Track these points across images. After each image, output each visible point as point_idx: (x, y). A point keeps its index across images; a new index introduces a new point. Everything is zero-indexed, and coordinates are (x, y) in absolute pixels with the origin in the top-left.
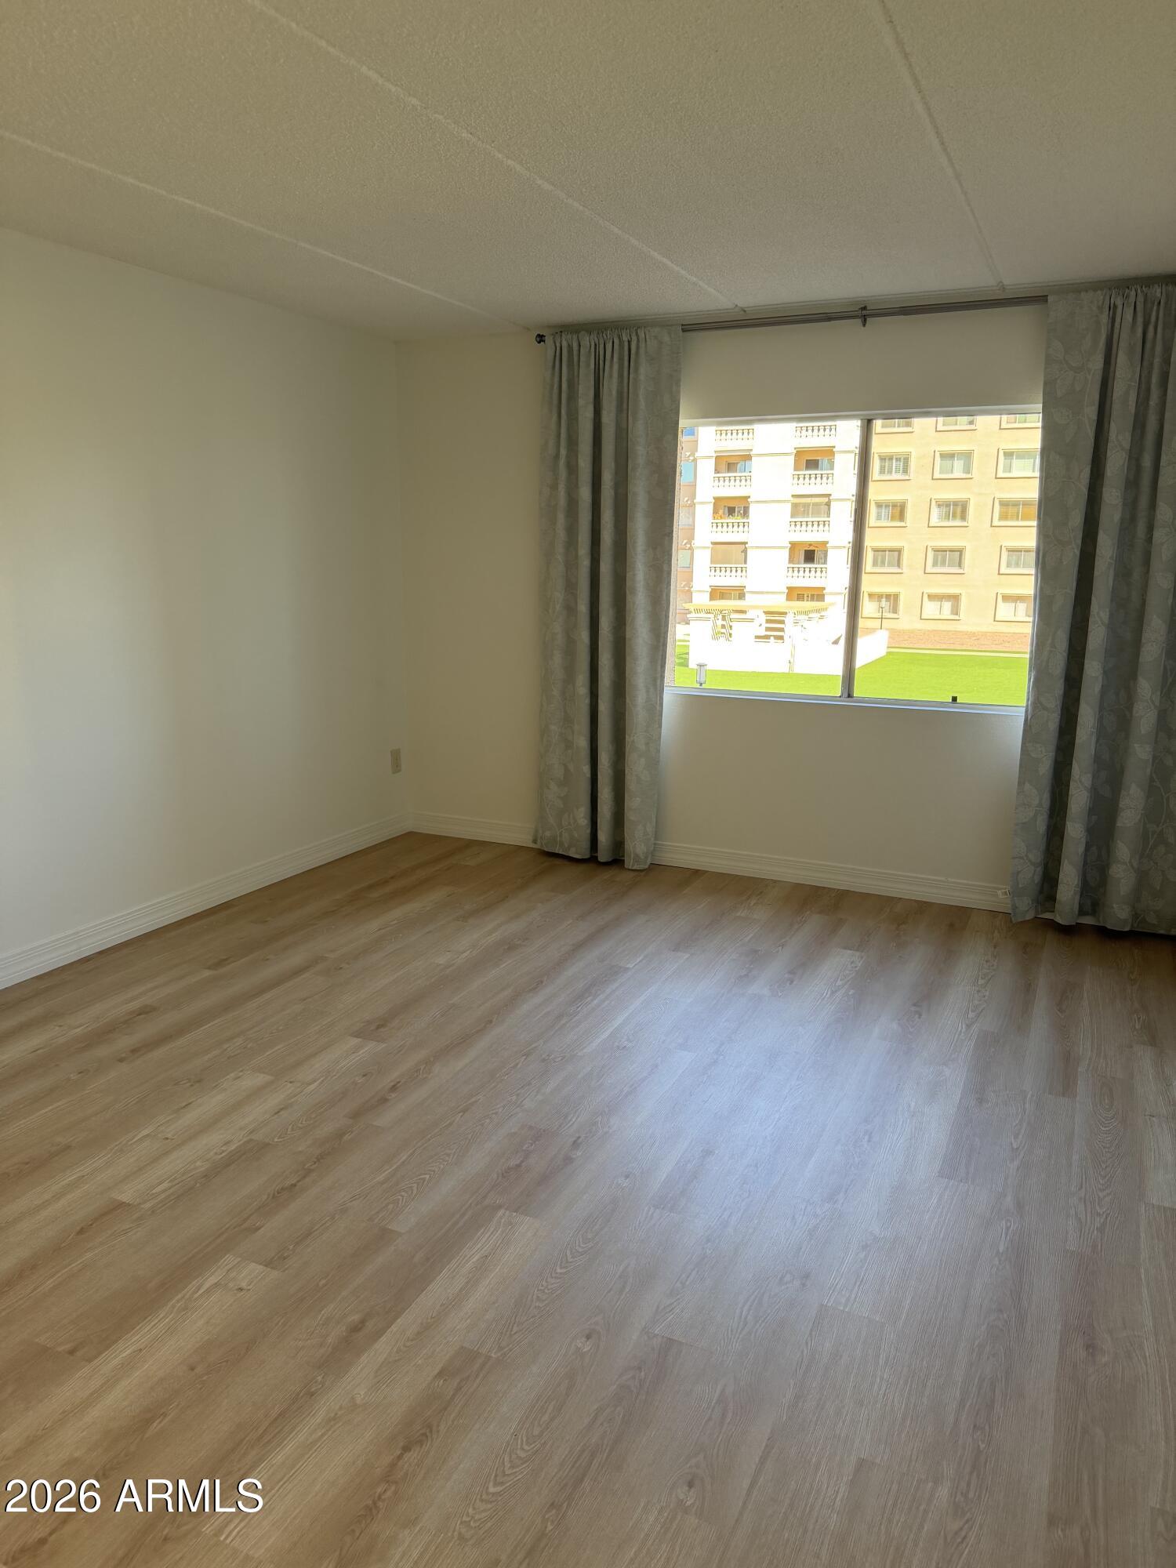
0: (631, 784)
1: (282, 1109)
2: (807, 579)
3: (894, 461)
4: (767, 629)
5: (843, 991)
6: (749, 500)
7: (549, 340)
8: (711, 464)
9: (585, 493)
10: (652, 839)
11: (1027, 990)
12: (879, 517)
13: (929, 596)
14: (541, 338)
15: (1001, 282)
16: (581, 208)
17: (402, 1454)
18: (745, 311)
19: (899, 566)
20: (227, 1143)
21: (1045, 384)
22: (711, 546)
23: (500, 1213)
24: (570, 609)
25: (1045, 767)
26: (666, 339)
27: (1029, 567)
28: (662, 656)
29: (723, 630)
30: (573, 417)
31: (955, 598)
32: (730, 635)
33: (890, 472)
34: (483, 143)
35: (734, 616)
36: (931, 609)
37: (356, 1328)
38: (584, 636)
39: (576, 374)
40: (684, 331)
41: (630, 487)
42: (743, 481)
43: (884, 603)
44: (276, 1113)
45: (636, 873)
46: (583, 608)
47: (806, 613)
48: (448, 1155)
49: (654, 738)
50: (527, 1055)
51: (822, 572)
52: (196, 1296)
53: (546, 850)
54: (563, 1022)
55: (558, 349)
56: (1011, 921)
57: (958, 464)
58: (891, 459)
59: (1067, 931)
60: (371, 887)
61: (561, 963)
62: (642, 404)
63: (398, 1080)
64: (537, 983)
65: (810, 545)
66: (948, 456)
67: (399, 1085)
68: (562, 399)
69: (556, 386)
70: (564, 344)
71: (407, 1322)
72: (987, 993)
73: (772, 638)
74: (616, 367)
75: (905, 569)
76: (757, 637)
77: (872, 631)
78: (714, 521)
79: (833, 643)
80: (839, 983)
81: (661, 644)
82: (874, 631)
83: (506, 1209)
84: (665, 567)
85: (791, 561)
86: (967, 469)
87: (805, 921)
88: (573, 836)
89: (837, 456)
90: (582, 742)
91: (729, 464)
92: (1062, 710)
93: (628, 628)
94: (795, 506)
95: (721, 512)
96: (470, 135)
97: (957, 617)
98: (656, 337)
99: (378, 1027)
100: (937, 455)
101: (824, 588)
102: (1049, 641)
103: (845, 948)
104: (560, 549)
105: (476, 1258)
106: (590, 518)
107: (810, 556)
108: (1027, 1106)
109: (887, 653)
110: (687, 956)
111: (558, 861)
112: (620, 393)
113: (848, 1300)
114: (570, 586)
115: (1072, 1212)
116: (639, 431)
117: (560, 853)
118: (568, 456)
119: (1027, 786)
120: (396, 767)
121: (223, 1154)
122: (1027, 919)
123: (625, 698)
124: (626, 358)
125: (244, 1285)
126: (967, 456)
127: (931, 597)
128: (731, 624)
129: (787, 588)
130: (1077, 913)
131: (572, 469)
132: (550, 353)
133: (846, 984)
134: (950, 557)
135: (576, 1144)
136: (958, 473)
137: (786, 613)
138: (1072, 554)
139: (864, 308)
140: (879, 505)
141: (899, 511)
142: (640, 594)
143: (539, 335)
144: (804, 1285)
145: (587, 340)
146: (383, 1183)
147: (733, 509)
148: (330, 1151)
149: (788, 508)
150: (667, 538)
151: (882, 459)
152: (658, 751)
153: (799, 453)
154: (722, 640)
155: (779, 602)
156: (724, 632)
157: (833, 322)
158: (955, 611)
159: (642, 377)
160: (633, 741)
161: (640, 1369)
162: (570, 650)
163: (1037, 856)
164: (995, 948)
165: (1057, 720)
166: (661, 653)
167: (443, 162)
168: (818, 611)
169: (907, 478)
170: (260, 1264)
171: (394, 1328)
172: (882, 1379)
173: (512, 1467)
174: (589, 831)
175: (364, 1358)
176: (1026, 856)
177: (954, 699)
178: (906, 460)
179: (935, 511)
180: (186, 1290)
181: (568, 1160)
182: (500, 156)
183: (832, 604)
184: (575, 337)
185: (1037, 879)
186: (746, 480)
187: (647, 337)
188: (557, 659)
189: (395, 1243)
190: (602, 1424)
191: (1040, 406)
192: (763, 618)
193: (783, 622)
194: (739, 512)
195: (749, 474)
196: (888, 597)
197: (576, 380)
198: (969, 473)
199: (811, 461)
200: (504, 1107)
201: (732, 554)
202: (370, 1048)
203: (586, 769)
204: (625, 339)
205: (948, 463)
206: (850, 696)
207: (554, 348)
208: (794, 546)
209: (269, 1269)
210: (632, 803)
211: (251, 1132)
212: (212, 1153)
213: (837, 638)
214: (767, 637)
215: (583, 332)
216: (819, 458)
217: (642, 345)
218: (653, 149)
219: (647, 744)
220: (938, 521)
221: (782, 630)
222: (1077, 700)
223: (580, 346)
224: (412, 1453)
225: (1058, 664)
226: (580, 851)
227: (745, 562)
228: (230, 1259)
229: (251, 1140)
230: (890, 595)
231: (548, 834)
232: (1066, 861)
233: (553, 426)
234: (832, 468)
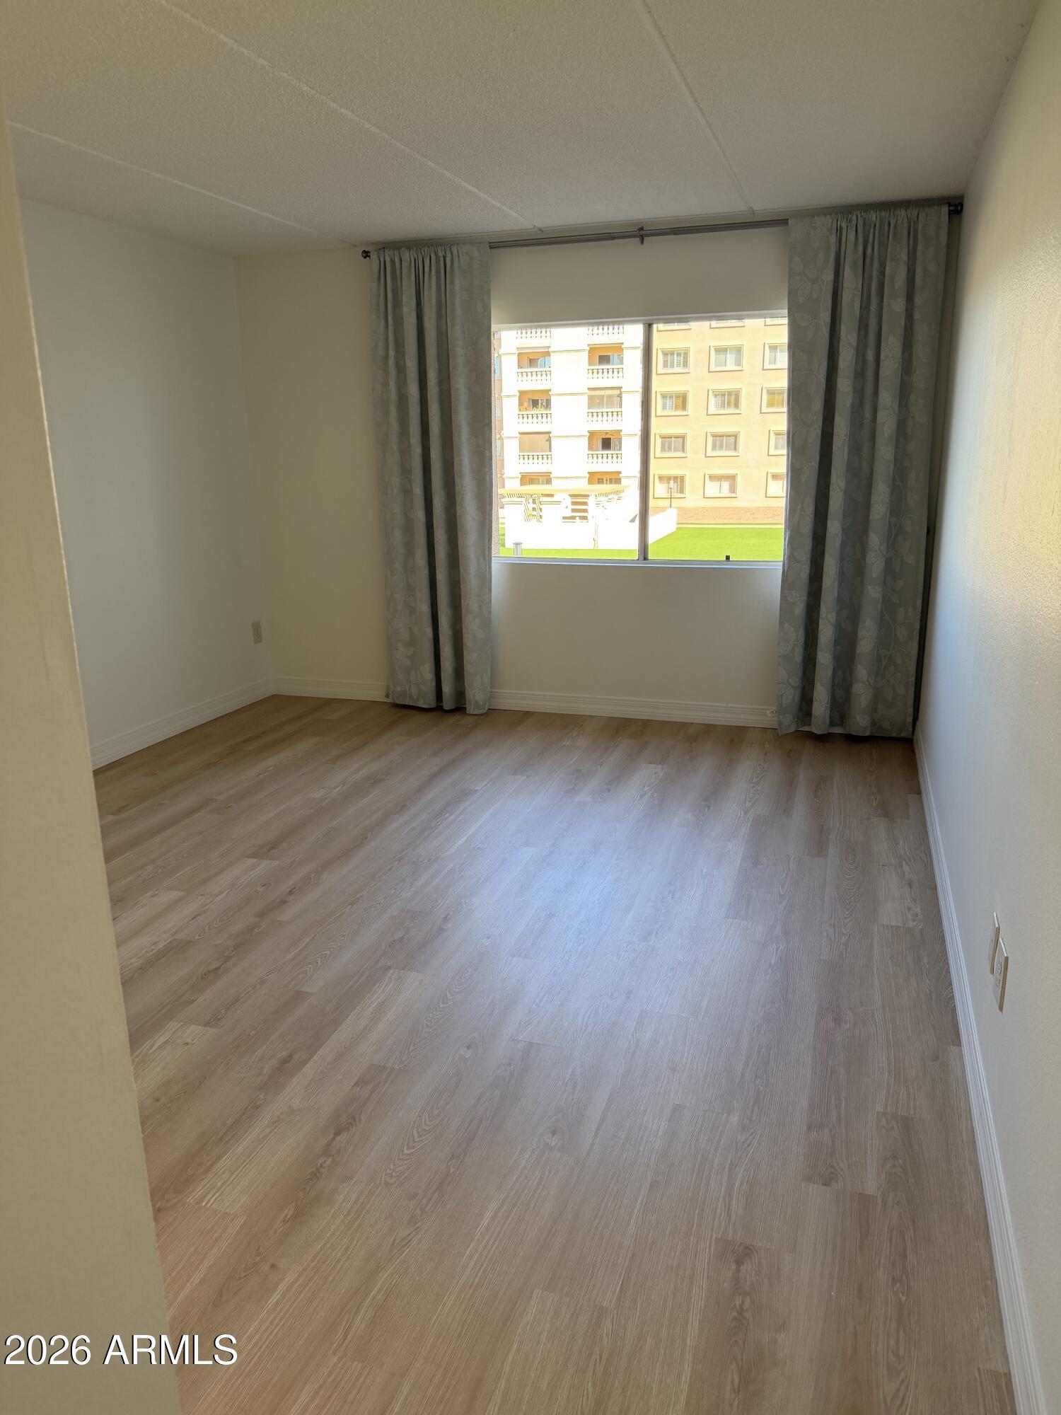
0: (468, 642)
1: (197, 915)
2: (605, 464)
3: (675, 355)
4: (573, 511)
5: (649, 794)
6: (550, 393)
7: (374, 256)
8: (514, 360)
9: (413, 390)
10: (489, 688)
11: (790, 785)
12: (664, 408)
13: (710, 477)
14: (366, 254)
15: (751, 208)
16: (403, 147)
17: (334, 1138)
18: (541, 230)
19: (683, 450)
20: (155, 943)
21: (789, 292)
22: (519, 436)
23: (391, 971)
24: (407, 492)
25: (800, 609)
26: (476, 254)
27: (783, 448)
28: (489, 530)
29: (535, 513)
30: (399, 323)
31: (732, 478)
32: (541, 516)
33: (672, 366)
34: (320, 94)
35: (543, 499)
36: (712, 488)
37: (286, 1060)
38: (420, 515)
39: (399, 284)
40: (491, 248)
41: (452, 383)
42: (544, 375)
43: (672, 484)
44: (193, 919)
45: (475, 717)
46: (418, 490)
47: (606, 495)
48: (344, 936)
49: (485, 601)
50: (399, 860)
51: (617, 457)
52: (151, 1051)
53: (398, 703)
54: (426, 834)
55: (382, 263)
56: (778, 734)
57: (731, 358)
58: (672, 354)
59: (821, 739)
60: (245, 741)
61: (421, 790)
62: (459, 311)
63: (293, 887)
64: (401, 807)
65: (607, 433)
66: (721, 351)
67: (295, 890)
68: (387, 306)
69: (382, 295)
70: (388, 259)
71: (325, 1053)
72: (760, 788)
73: (578, 518)
74: (434, 279)
75: (689, 453)
76: (564, 518)
77: (663, 509)
78: (520, 413)
79: (631, 521)
80: (646, 789)
81: (487, 520)
82: (665, 510)
83: (396, 968)
84: (487, 453)
85: (590, 448)
86: (739, 363)
87: (618, 745)
88: (420, 688)
89: (625, 351)
90: (425, 608)
91: (530, 360)
92: (811, 562)
93: (458, 508)
94: (591, 398)
95: (526, 404)
96: (309, 89)
97: (734, 495)
98: (467, 253)
99: (270, 849)
100: (712, 349)
101: (620, 473)
102: (800, 507)
103: (650, 763)
104: (394, 439)
105: (376, 1004)
106: (419, 411)
107: (606, 444)
108: (791, 865)
109: (677, 528)
110: (524, 778)
111: (410, 712)
112: (439, 302)
113: (661, 1005)
114: (405, 472)
115: (825, 934)
116: (457, 334)
117: (411, 704)
118: (396, 357)
119: (786, 625)
120: (258, 636)
121: (154, 952)
122: (791, 731)
123: (459, 568)
124: (442, 271)
125: (189, 1040)
126: (738, 350)
127: (712, 478)
128: (541, 506)
129: (589, 473)
130: (828, 724)
131: (401, 369)
132: (375, 266)
133: (650, 790)
134: (726, 441)
135: (446, 919)
136: (731, 365)
137: (588, 496)
138: (815, 434)
139: (642, 229)
140: (664, 396)
141: (681, 401)
142: (467, 477)
143: (364, 251)
144: (628, 998)
145: (406, 256)
146: (292, 960)
147: (536, 401)
148: (244, 942)
149: (585, 400)
150: (486, 428)
151: (665, 354)
152: (490, 612)
153: (592, 350)
154: (534, 521)
155: (582, 485)
156: (535, 514)
157: (616, 241)
158: (733, 489)
159: (457, 288)
160: (468, 605)
161: (510, 1064)
162: (408, 528)
163: (796, 681)
164: (766, 754)
165: (808, 571)
166: (487, 528)
167: (286, 109)
168: (617, 493)
169: (687, 371)
170: (200, 1025)
171: (315, 1057)
172: (689, 1053)
173: (420, 1136)
174: (434, 684)
175: (295, 1080)
176: (788, 681)
177: (728, 558)
178: (686, 355)
179: (712, 400)
180: (141, 1049)
181: (441, 930)
182: (335, 105)
183: (628, 487)
184: (397, 253)
185: (797, 699)
186: (547, 375)
187: (460, 253)
188: (398, 537)
189: (308, 1001)
190: (484, 1103)
191: (785, 312)
192: (569, 500)
193: (585, 504)
194: (542, 404)
195: (550, 369)
196: (675, 478)
197: (399, 290)
198: (740, 365)
199: (603, 357)
200: (385, 898)
201: (538, 443)
202: (265, 866)
203: (429, 631)
204: (441, 254)
205: (722, 356)
206: (645, 558)
207: (378, 261)
208: (592, 435)
209: (207, 1028)
210: (470, 658)
211: (175, 934)
212: (144, 951)
213: (632, 518)
214: (573, 518)
215: (403, 249)
216: (609, 354)
217: (456, 261)
218: (463, 102)
219: (480, 607)
220: (715, 409)
221: (586, 511)
222: (823, 554)
223: (401, 261)
224: (341, 1136)
225: (807, 527)
226: (428, 701)
227: (550, 451)
228: (173, 1025)
229: (175, 939)
230: (677, 477)
231: (399, 689)
232: (818, 684)
233: (382, 330)
234: (622, 363)
